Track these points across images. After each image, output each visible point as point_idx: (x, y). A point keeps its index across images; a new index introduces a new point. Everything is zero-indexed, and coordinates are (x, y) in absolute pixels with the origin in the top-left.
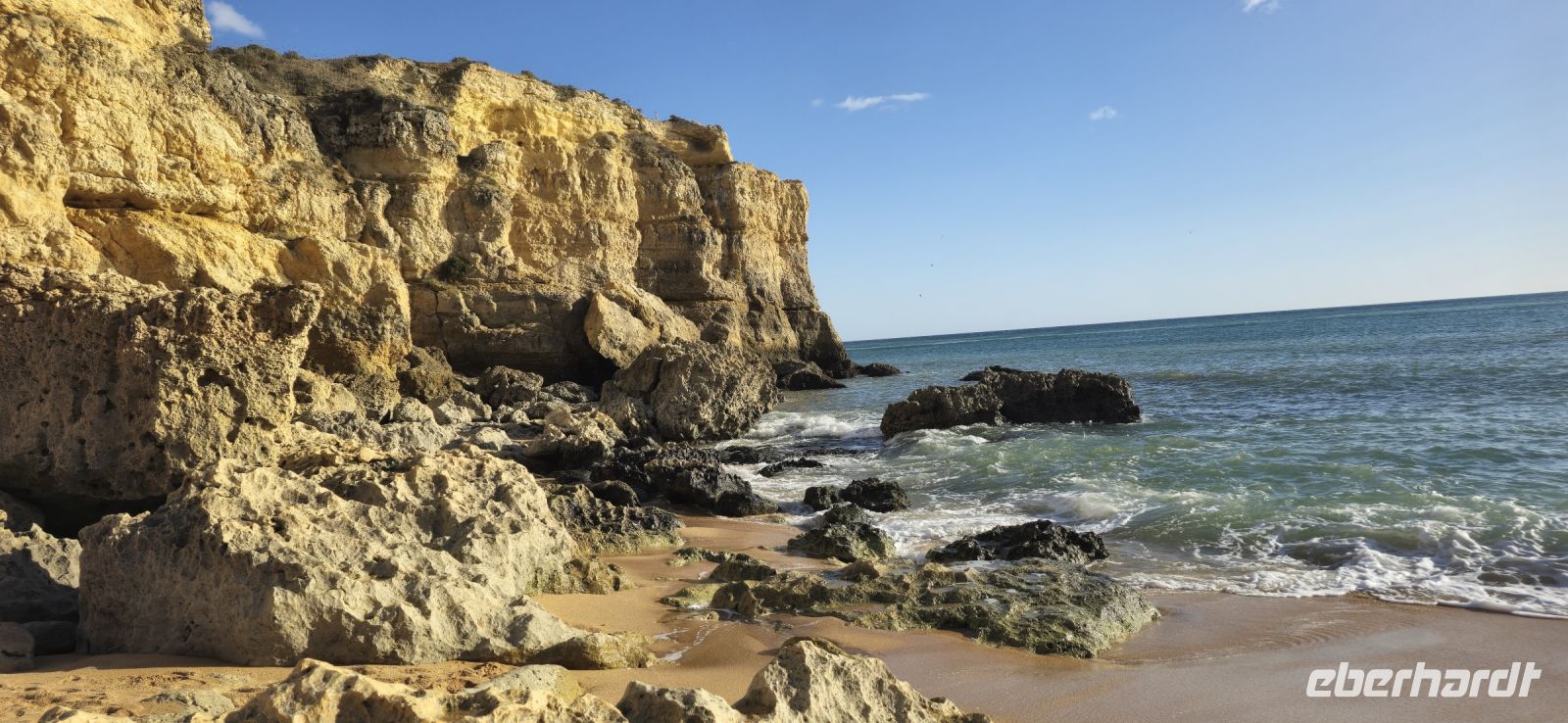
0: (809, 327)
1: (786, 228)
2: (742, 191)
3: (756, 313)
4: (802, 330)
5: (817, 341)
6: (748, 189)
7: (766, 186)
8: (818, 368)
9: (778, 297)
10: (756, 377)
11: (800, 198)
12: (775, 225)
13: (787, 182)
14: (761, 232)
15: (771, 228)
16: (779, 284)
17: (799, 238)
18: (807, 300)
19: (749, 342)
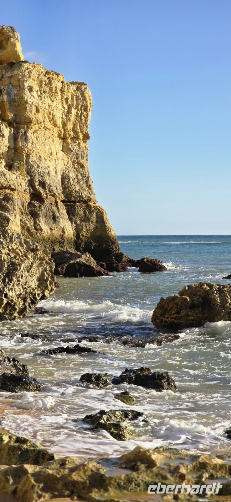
0: (86, 219)
1: (70, 126)
2: (31, 89)
3: (36, 204)
4: (78, 222)
5: (91, 233)
6: (36, 88)
7: (54, 85)
8: (92, 259)
9: (58, 189)
10: (35, 265)
11: (85, 99)
12: (59, 122)
13: (73, 83)
14: (46, 128)
15: (55, 125)
16: (60, 177)
17: (81, 137)
18: (85, 194)
19: (28, 230)
